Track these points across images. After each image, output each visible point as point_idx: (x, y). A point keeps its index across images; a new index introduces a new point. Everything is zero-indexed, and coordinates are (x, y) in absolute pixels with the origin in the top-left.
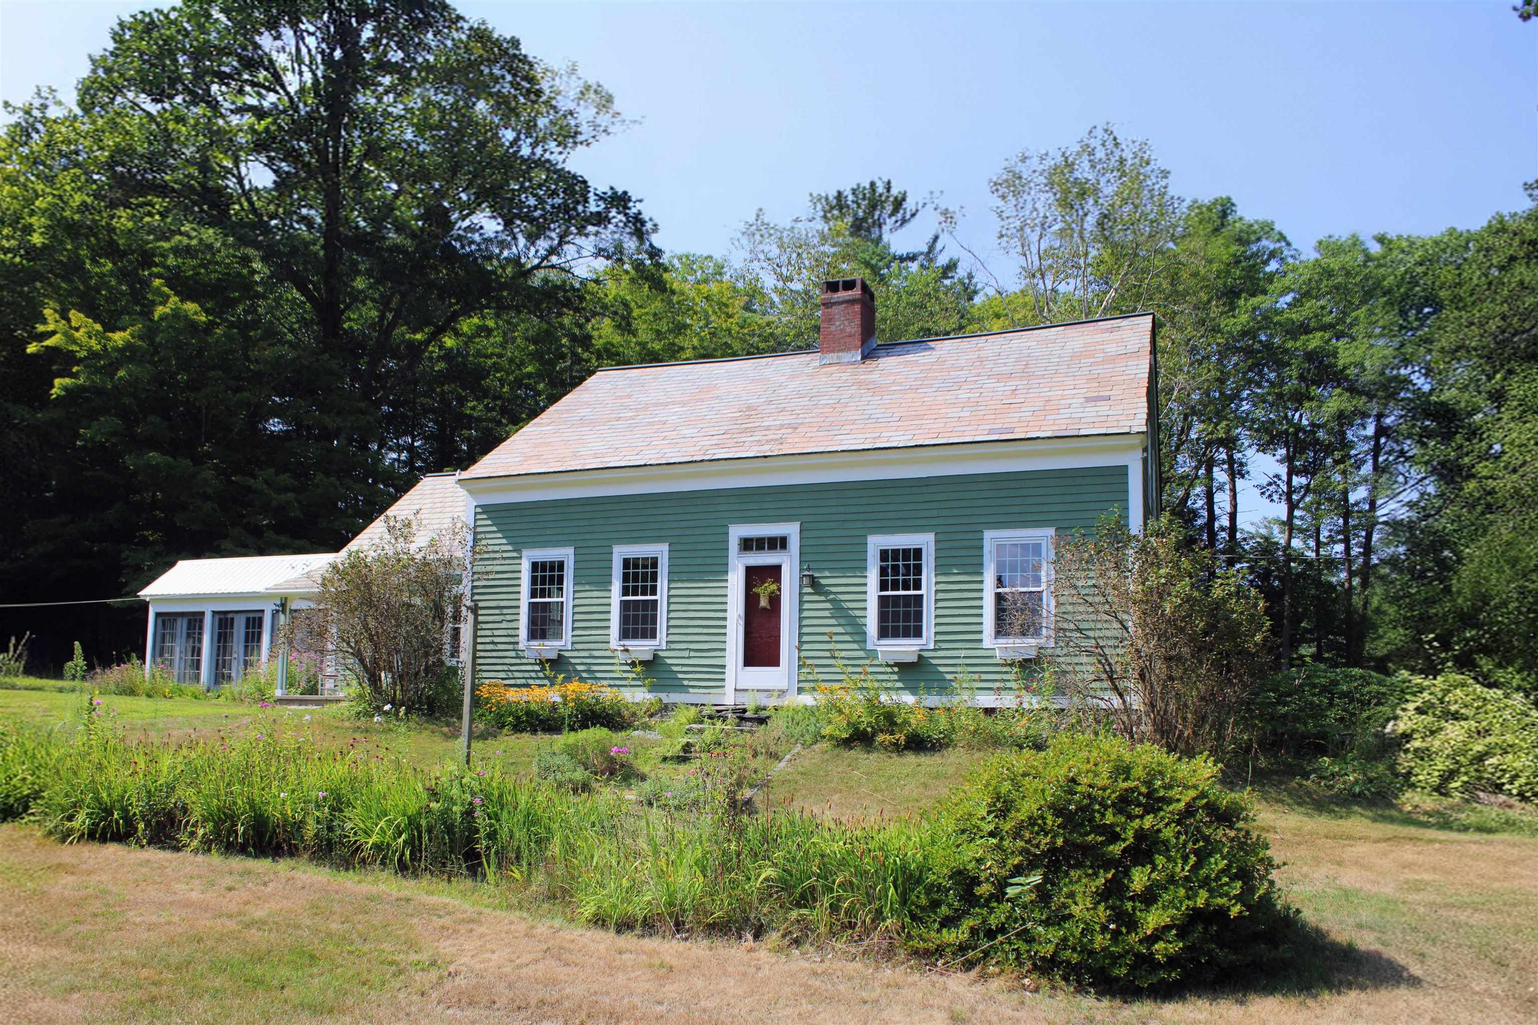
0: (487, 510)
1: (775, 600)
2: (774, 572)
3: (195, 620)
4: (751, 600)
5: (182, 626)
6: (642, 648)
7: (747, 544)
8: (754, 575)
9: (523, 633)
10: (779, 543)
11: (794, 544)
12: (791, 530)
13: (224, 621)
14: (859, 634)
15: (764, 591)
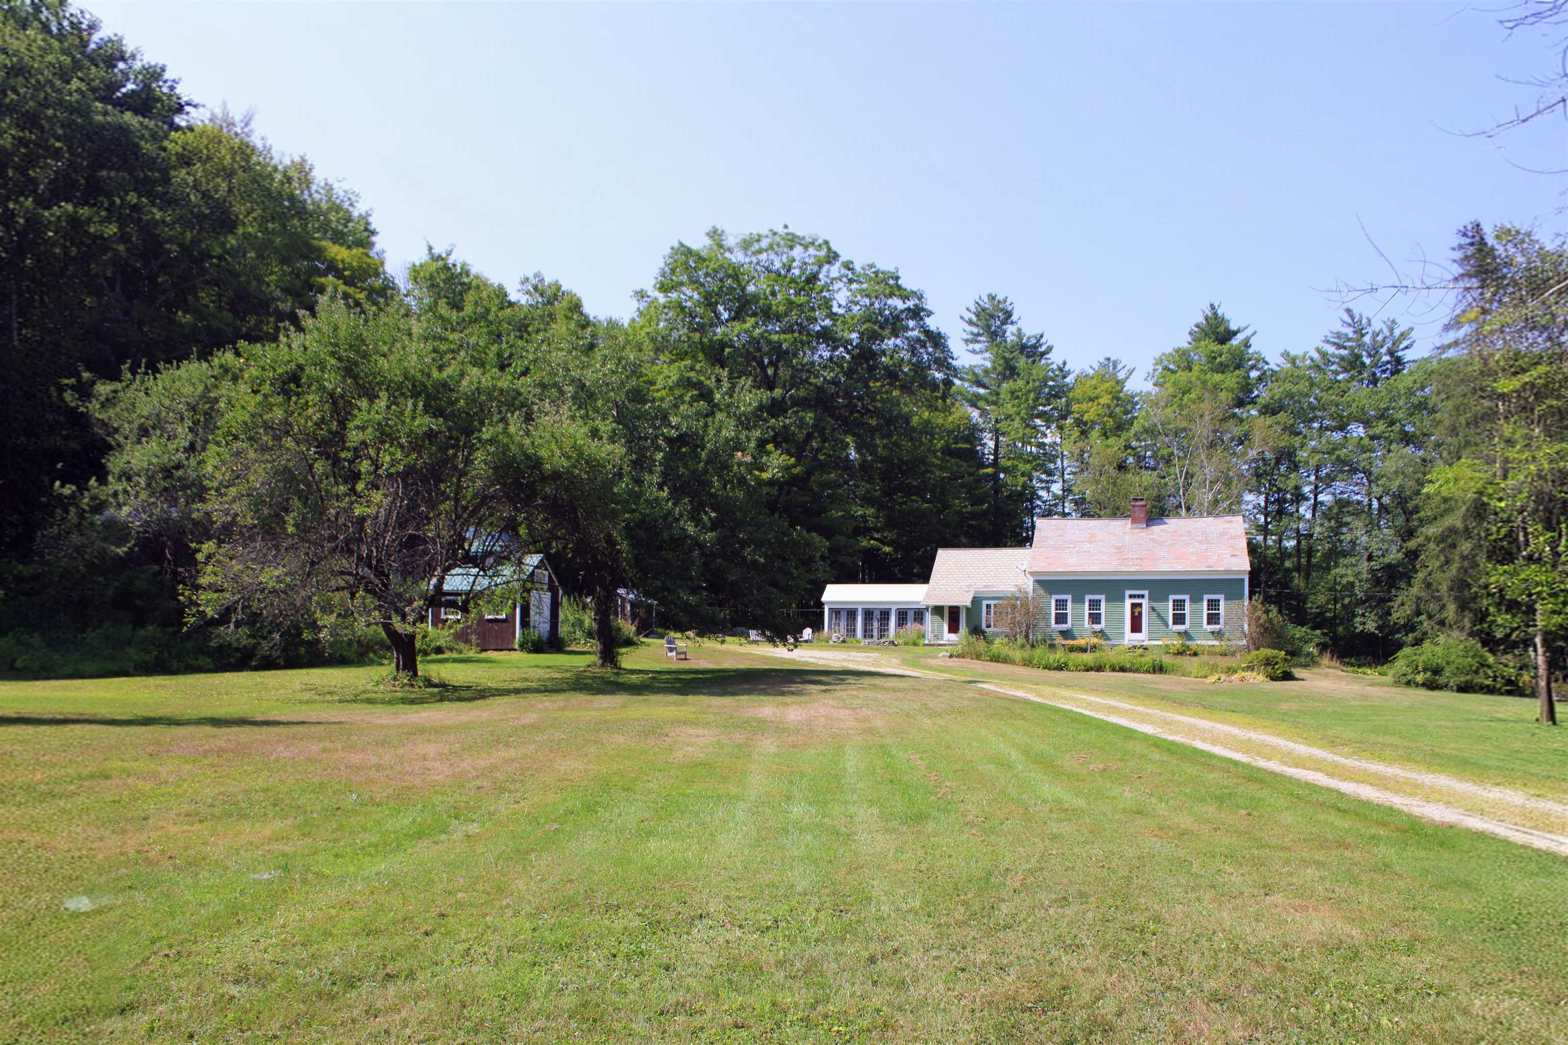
0: (1038, 582)
1: (1140, 613)
2: (1140, 605)
3: (851, 614)
4: (1133, 613)
5: (844, 615)
6: (1097, 627)
7: (1131, 596)
8: (1134, 606)
9: (1053, 621)
10: (1143, 596)
11: (1147, 596)
12: (1146, 593)
13: (869, 614)
14: (1167, 625)
15: (1137, 610)
